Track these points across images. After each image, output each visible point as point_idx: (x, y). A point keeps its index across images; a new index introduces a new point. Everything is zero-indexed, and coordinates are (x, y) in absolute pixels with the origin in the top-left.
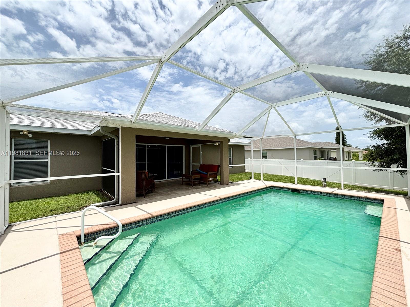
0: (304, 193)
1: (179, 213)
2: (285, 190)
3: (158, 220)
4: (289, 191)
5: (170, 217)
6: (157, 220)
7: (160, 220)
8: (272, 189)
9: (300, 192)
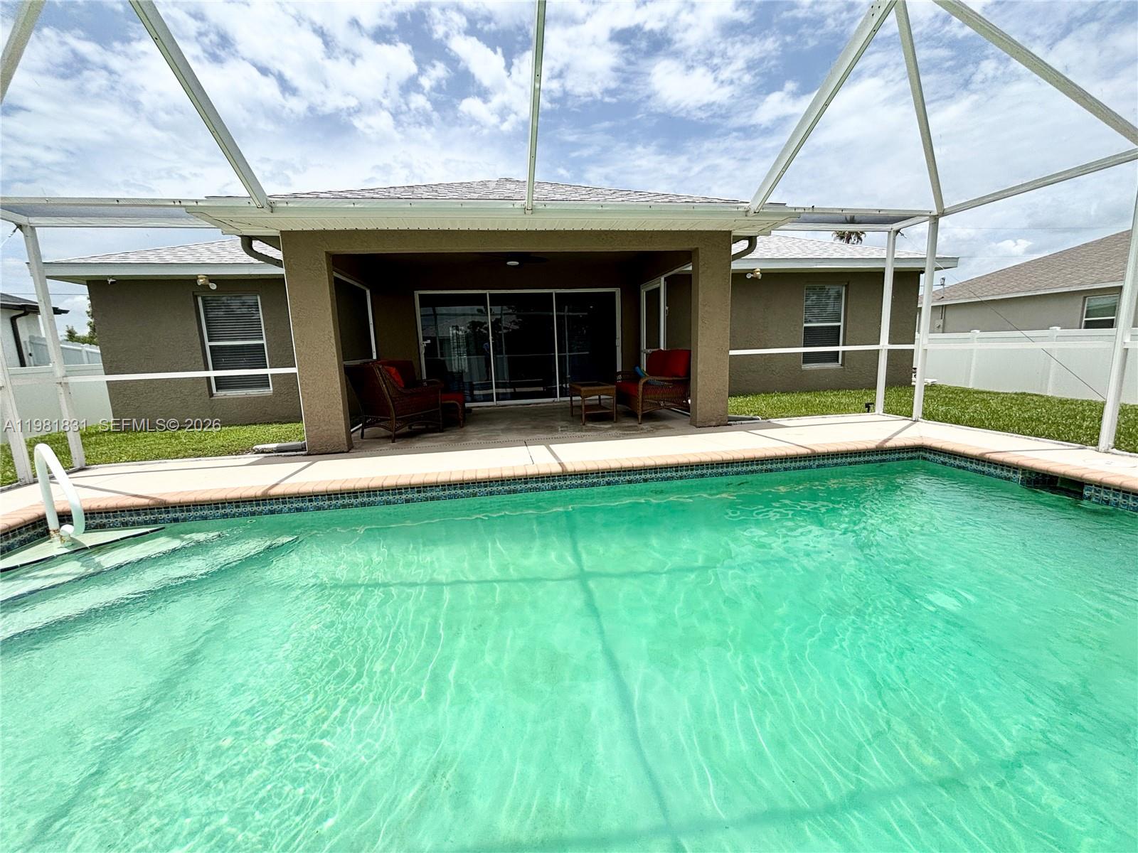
0: (1108, 502)
1: (372, 499)
2: (990, 474)
3: (290, 509)
4: (1009, 479)
5: (336, 507)
6: (286, 509)
7: (298, 510)
8: (925, 459)
9: (1081, 496)
